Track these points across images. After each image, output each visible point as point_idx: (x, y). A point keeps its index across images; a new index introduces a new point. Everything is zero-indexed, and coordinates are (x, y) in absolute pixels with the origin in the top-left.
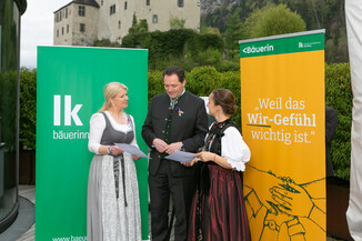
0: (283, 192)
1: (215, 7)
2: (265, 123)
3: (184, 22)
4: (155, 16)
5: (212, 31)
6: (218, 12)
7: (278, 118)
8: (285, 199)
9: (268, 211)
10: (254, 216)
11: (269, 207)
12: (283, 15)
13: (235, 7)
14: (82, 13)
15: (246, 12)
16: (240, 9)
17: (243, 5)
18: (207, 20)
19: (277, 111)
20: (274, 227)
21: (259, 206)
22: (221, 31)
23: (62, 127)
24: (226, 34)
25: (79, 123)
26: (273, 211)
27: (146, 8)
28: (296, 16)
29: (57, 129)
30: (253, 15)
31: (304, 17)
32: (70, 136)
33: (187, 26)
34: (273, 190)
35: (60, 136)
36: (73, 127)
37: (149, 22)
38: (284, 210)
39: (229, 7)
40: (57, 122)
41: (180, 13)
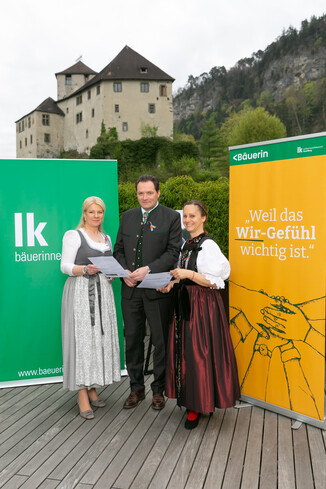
0: (276, 312)
1: (188, 112)
2: (257, 237)
3: (155, 129)
4: (125, 124)
5: (186, 138)
6: (192, 118)
7: (271, 231)
8: (279, 321)
9: (259, 335)
10: (243, 340)
11: (260, 330)
12: (260, 119)
13: (210, 112)
14: (46, 122)
15: (221, 117)
16: (215, 114)
17: (218, 109)
18: (181, 126)
19: (271, 224)
20: (265, 352)
21: (248, 329)
22: (196, 138)
23: (25, 248)
24: (200, 141)
25: (43, 243)
26: (265, 334)
27: (114, 115)
28: (275, 119)
29: (20, 250)
30: (230, 120)
31: (283, 119)
32: (34, 257)
33: (160, 134)
34: (264, 311)
35: (23, 258)
36: (37, 248)
37: (119, 130)
38: (276, 333)
39: (204, 113)
40: (19, 243)
41: (151, 120)
